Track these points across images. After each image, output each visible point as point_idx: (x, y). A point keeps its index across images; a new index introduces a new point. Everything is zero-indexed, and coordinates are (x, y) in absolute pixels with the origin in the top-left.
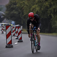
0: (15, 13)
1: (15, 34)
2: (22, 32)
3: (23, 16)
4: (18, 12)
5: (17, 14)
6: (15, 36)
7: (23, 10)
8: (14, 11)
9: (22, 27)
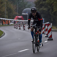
0: (44, 9)
1: (45, 32)
2: (52, 29)
3: (53, 12)
4: (47, 9)
5: (46, 10)
6: (45, 34)
7: (53, 6)
8: (43, 7)
9: (52, 24)
